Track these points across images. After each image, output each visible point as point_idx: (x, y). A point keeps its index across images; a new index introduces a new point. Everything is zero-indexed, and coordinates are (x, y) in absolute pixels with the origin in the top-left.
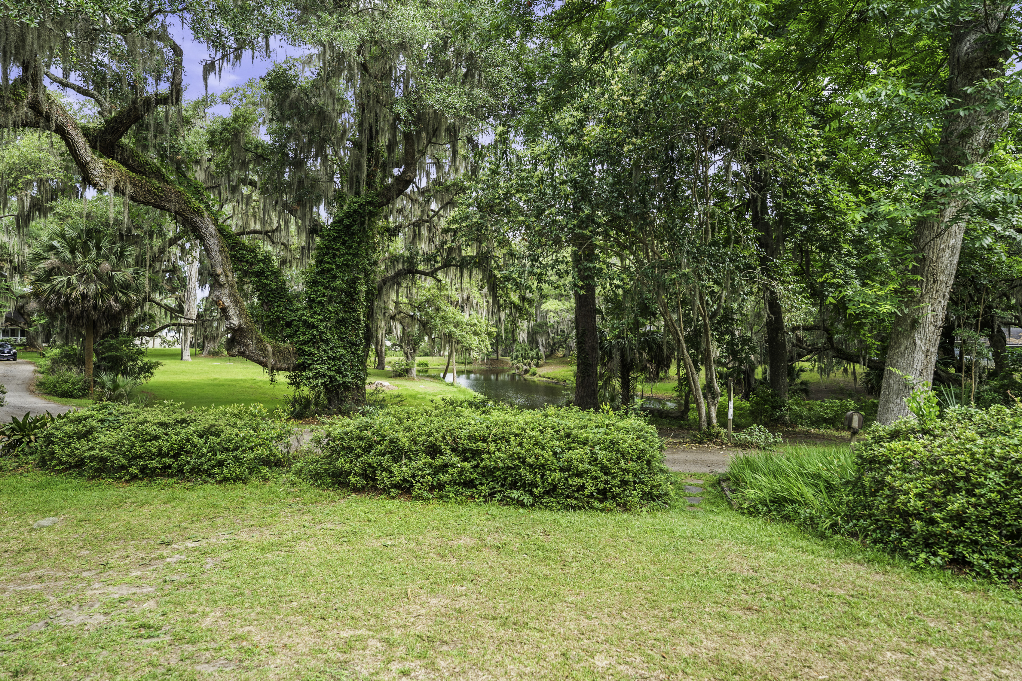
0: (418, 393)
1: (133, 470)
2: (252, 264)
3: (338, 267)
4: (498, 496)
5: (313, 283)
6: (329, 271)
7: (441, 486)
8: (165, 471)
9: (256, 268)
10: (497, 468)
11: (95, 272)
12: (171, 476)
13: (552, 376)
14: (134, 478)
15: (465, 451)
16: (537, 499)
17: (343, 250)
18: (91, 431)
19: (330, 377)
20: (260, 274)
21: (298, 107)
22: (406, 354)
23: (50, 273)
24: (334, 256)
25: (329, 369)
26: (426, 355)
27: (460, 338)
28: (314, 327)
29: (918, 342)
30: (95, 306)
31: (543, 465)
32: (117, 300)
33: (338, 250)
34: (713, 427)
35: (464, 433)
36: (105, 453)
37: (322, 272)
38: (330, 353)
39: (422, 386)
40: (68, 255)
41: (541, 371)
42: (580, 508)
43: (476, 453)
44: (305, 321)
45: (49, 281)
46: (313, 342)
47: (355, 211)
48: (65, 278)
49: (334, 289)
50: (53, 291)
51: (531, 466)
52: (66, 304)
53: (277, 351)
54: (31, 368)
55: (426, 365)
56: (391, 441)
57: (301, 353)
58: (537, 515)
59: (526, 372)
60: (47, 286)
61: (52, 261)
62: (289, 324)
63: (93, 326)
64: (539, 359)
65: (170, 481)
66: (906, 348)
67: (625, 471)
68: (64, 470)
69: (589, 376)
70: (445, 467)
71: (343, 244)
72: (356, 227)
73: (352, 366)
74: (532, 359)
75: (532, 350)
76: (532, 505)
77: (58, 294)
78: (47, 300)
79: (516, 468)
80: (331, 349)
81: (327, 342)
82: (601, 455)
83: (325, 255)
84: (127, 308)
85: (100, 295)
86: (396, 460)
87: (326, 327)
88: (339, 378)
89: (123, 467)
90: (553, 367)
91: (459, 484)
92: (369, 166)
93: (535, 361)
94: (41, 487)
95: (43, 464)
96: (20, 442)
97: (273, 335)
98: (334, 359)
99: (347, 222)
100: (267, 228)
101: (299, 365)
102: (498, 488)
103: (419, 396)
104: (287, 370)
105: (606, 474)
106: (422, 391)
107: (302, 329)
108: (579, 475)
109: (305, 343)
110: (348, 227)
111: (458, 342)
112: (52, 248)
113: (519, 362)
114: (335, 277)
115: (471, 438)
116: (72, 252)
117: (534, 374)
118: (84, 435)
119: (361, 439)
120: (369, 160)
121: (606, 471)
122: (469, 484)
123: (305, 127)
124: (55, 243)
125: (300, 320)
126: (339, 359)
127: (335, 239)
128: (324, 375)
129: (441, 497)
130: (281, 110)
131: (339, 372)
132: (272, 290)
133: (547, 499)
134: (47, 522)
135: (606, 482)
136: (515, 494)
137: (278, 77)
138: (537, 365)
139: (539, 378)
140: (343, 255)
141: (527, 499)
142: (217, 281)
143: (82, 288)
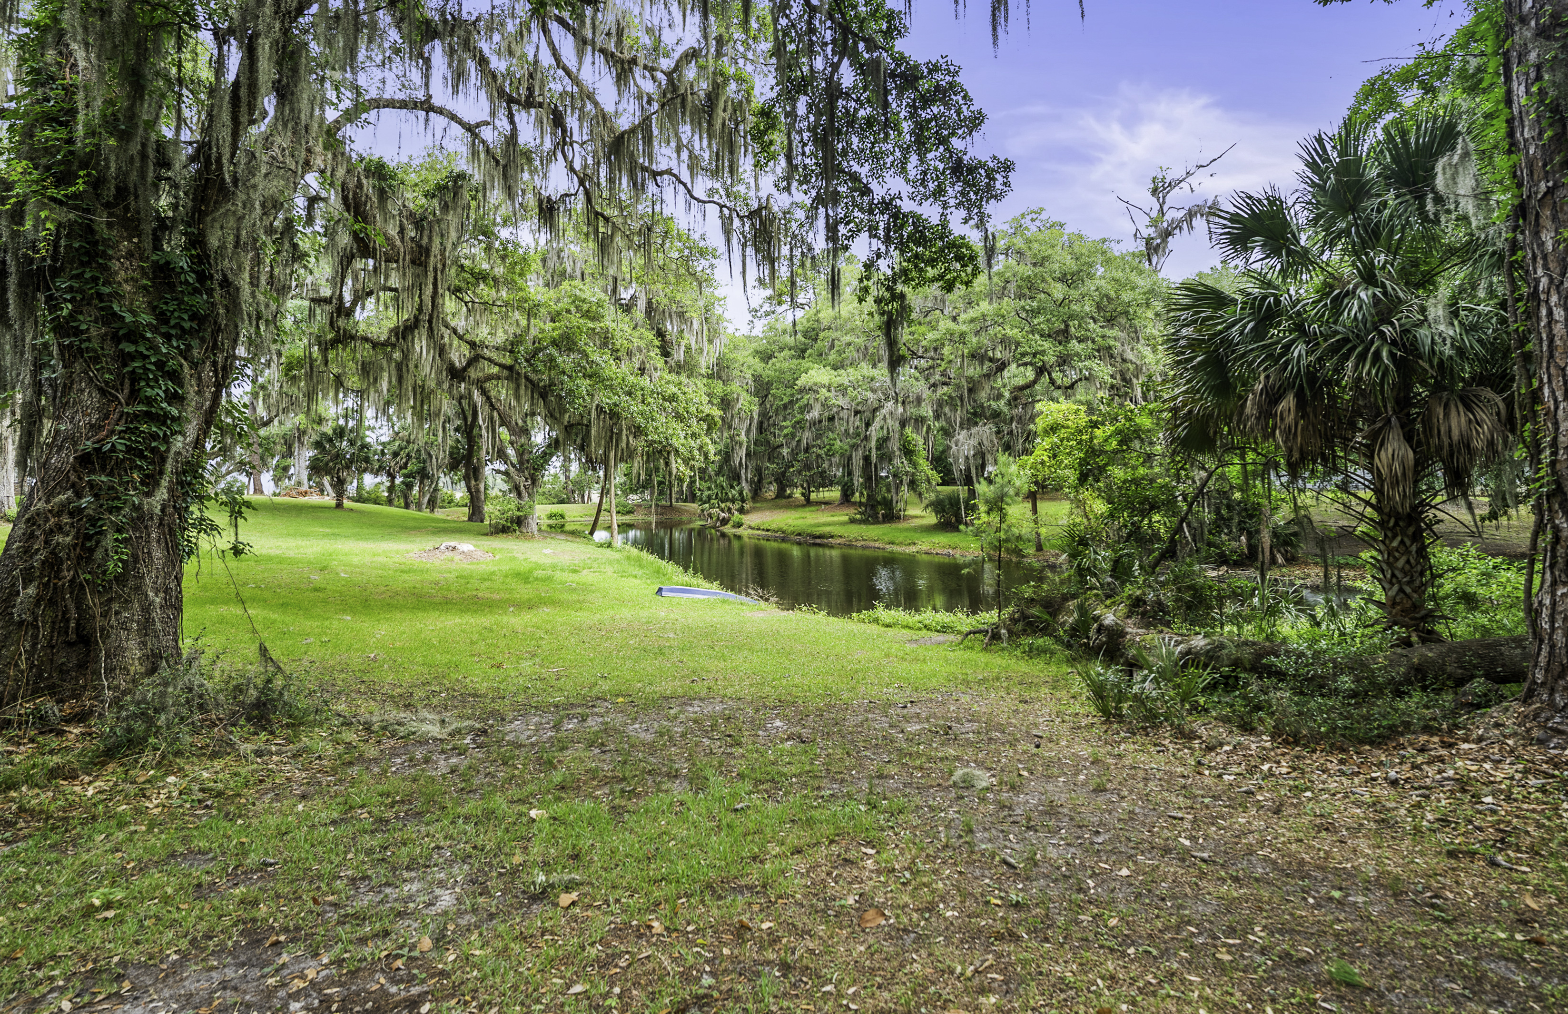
0: (538, 566)
13: (774, 526)
22: (517, 488)
26: (562, 502)
39: (548, 551)
41: (753, 519)
55: (562, 517)
59: (725, 522)
64: (743, 501)
74: (733, 501)
75: (732, 487)
90: (768, 513)
93: (737, 506)
103: (539, 573)
106: (548, 561)
113: (713, 507)
117: (739, 525)
138: (741, 511)
139: (750, 531)
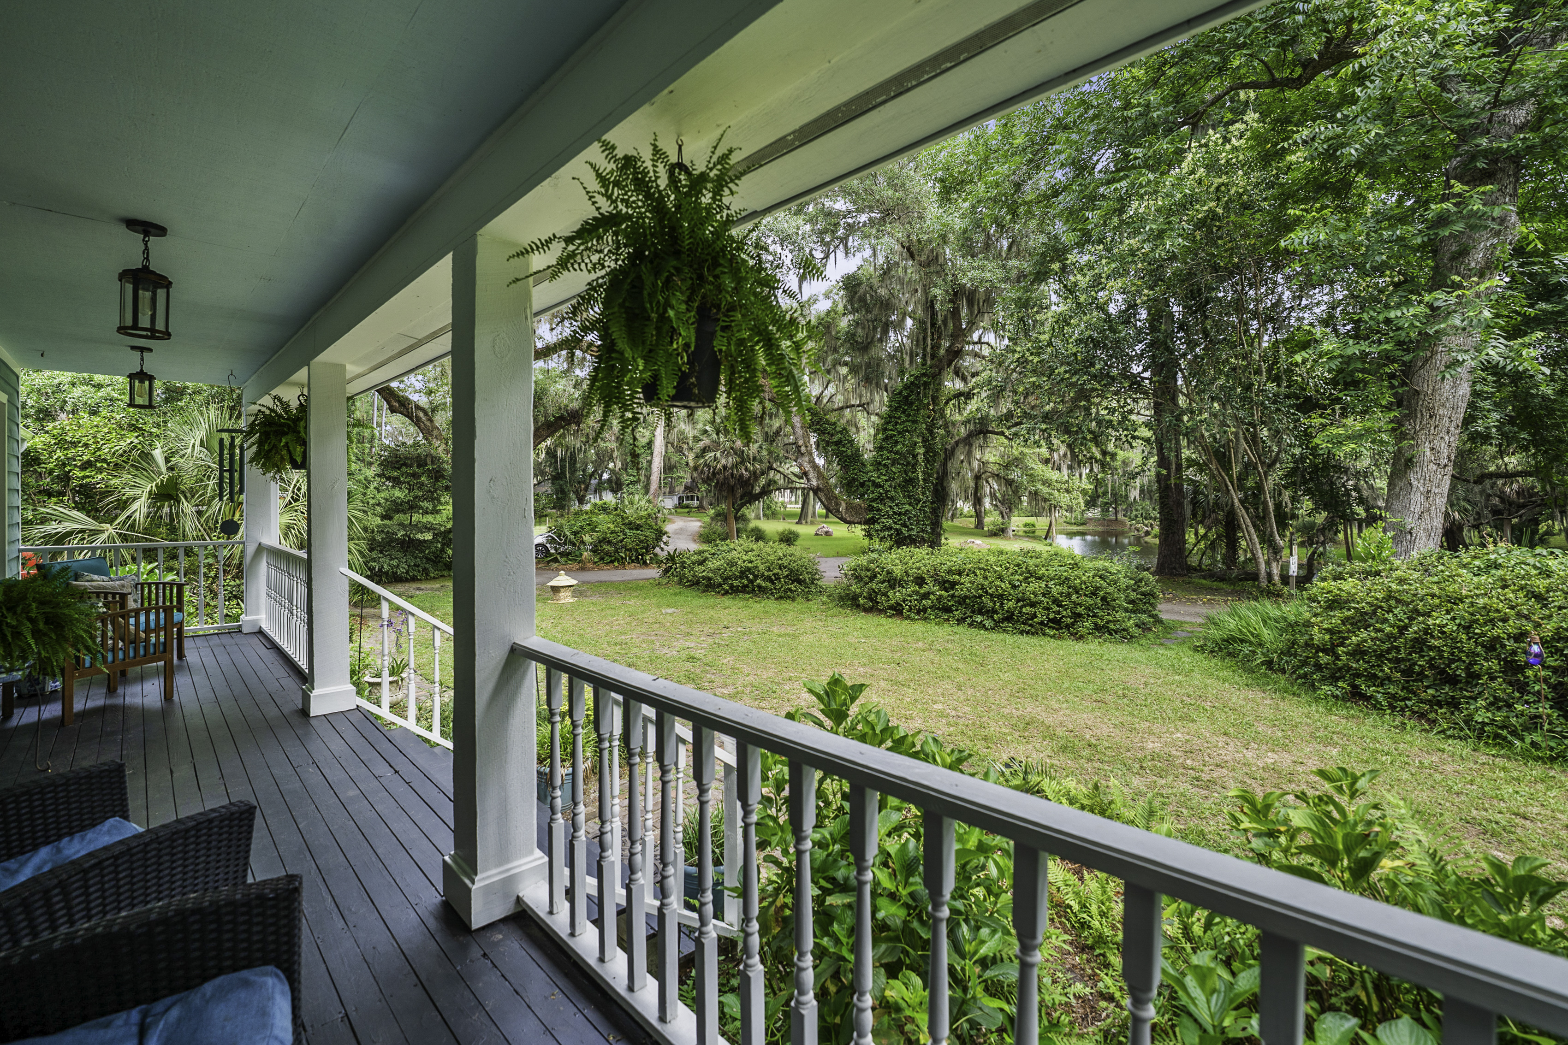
1: (726, 587)
2: (832, 435)
3: (899, 433)
4: (969, 620)
5: (880, 448)
6: (892, 436)
7: (925, 610)
8: (743, 589)
9: (836, 438)
10: (966, 597)
11: (732, 448)
12: (748, 593)
14: (726, 593)
15: (945, 582)
16: (997, 624)
17: (904, 418)
18: (706, 559)
19: (896, 530)
20: (838, 443)
21: (865, 301)
22: (1001, 513)
23: (705, 450)
24: (896, 423)
25: (895, 523)
27: (1047, 496)
28: (880, 486)
29: (1415, 483)
30: (732, 474)
31: (1002, 595)
32: (746, 469)
33: (899, 418)
34: (1274, 585)
35: (944, 567)
36: (710, 575)
37: (886, 439)
38: (896, 509)
40: (715, 436)
42: (1033, 634)
43: (953, 584)
44: (874, 482)
45: (703, 457)
46: (881, 499)
47: (912, 383)
48: (712, 454)
49: (897, 453)
50: (706, 465)
51: (991, 595)
52: (714, 474)
53: (850, 507)
54: (699, 524)
56: (888, 573)
57: (871, 509)
58: (994, 636)
59: (1147, 533)
60: (702, 461)
61: (706, 441)
62: (862, 485)
63: (732, 490)
65: (748, 596)
66: (1401, 489)
67: (1076, 604)
68: (691, 586)
69: (1174, 533)
70: (926, 596)
71: (904, 412)
72: (913, 397)
73: (918, 521)
74: (1155, 519)
75: (1154, 509)
76: (993, 629)
77: (709, 466)
78: (702, 472)
79: (980, 597)
80: (897, 505)
81: (892, 499)
82: (1055, 590)
83: (887, 423)
84: (755, 476)
85: (735, 466)
86: (892, 587)
87: (890, 486)
88: (904, 530)
89: (720, 585)
91: (939, 609)
92: (932, 340)
94: (676, 594)
95: (680, 583)
96: (671, 567)
97: (849, 493)
98: (900, 514)
99: (905, 393)
100: (864, 400)
101: (870, 519)
102: (968, 614)
104: (860, 523)
105: (1058, 606)
107: (872, 489)
108: (1033, 605)
109: (873, 500)
110: (906, 397)
111: (1045, 500)
112: (706, 431)
113: (1138, 523)
114: (897, 442)
115: (950, 572)
116: (717, 434)
118: (702, 563)
119: (868, 570)
120: (933, 334)
121: (1056, 602)
122: (948, 610)
123: (869, 316)
124: (708, 428)
125: (869, 480)
126: (905, 514)
127: (896, 409)
128: (891, 528)
129: (926, 618)
130: (852, 305)
131: (905, 525)
132: (848, 456)
133: (1005, 624)
134: (670, 611)
135: (1059, 613)
136: (979, 618)
137: (848, 278)
140: (904, 422)
141: (988, 623)
142: (800, 451)
143: (723, 461)
